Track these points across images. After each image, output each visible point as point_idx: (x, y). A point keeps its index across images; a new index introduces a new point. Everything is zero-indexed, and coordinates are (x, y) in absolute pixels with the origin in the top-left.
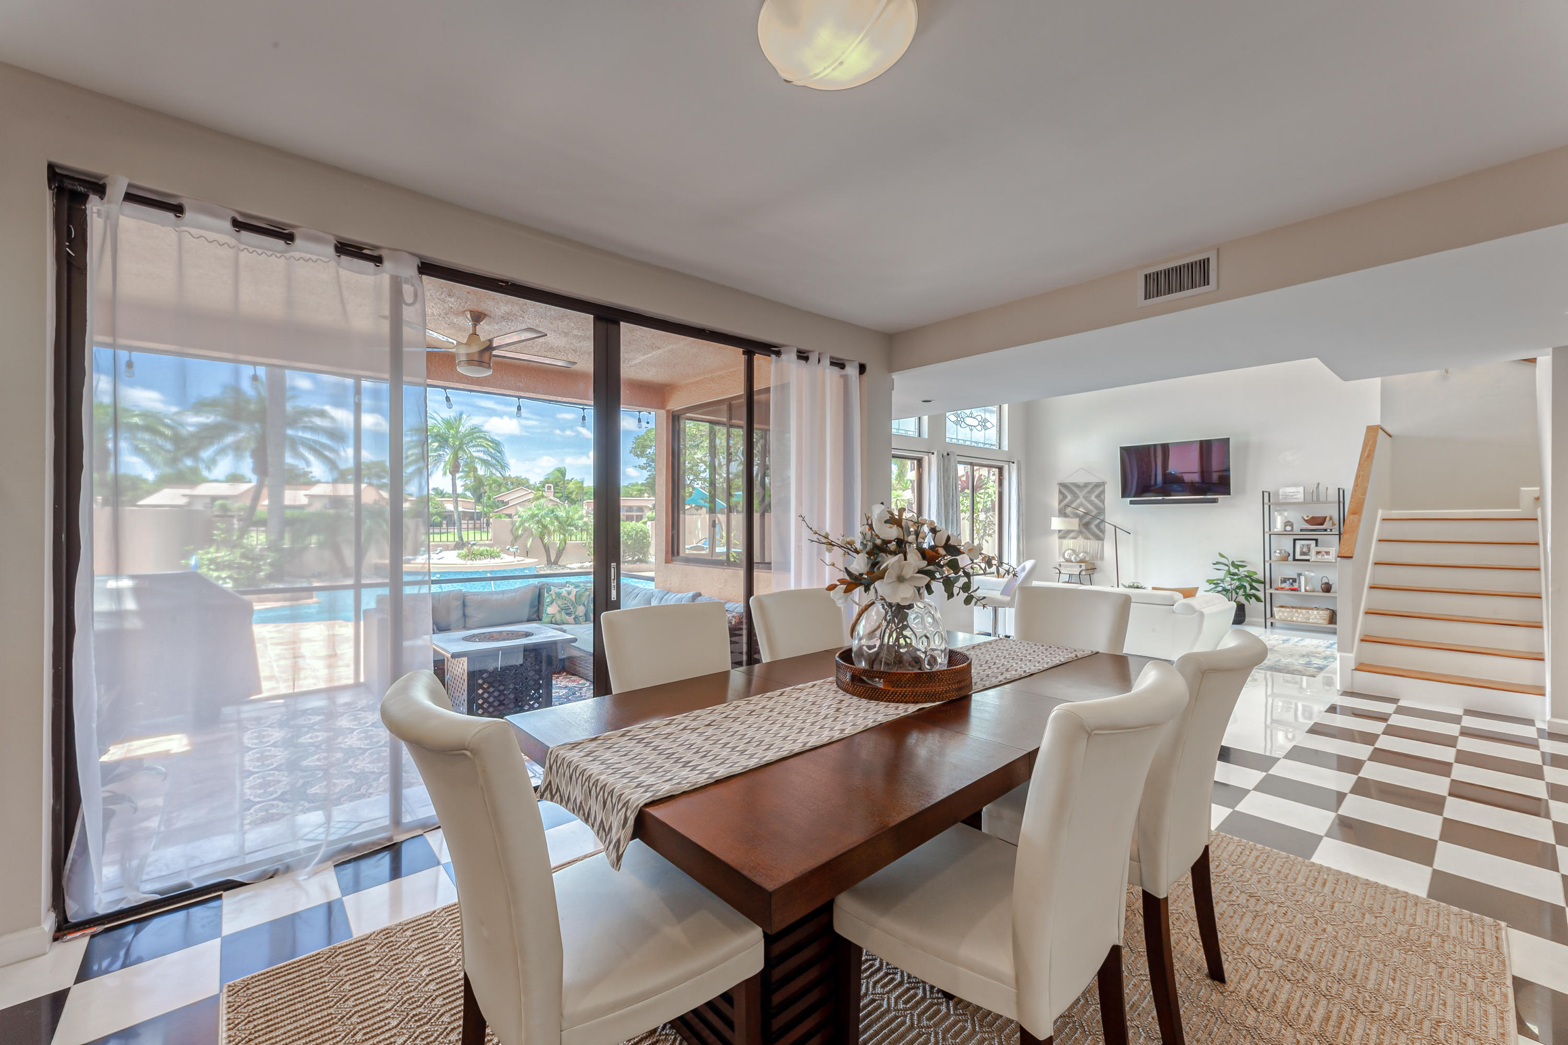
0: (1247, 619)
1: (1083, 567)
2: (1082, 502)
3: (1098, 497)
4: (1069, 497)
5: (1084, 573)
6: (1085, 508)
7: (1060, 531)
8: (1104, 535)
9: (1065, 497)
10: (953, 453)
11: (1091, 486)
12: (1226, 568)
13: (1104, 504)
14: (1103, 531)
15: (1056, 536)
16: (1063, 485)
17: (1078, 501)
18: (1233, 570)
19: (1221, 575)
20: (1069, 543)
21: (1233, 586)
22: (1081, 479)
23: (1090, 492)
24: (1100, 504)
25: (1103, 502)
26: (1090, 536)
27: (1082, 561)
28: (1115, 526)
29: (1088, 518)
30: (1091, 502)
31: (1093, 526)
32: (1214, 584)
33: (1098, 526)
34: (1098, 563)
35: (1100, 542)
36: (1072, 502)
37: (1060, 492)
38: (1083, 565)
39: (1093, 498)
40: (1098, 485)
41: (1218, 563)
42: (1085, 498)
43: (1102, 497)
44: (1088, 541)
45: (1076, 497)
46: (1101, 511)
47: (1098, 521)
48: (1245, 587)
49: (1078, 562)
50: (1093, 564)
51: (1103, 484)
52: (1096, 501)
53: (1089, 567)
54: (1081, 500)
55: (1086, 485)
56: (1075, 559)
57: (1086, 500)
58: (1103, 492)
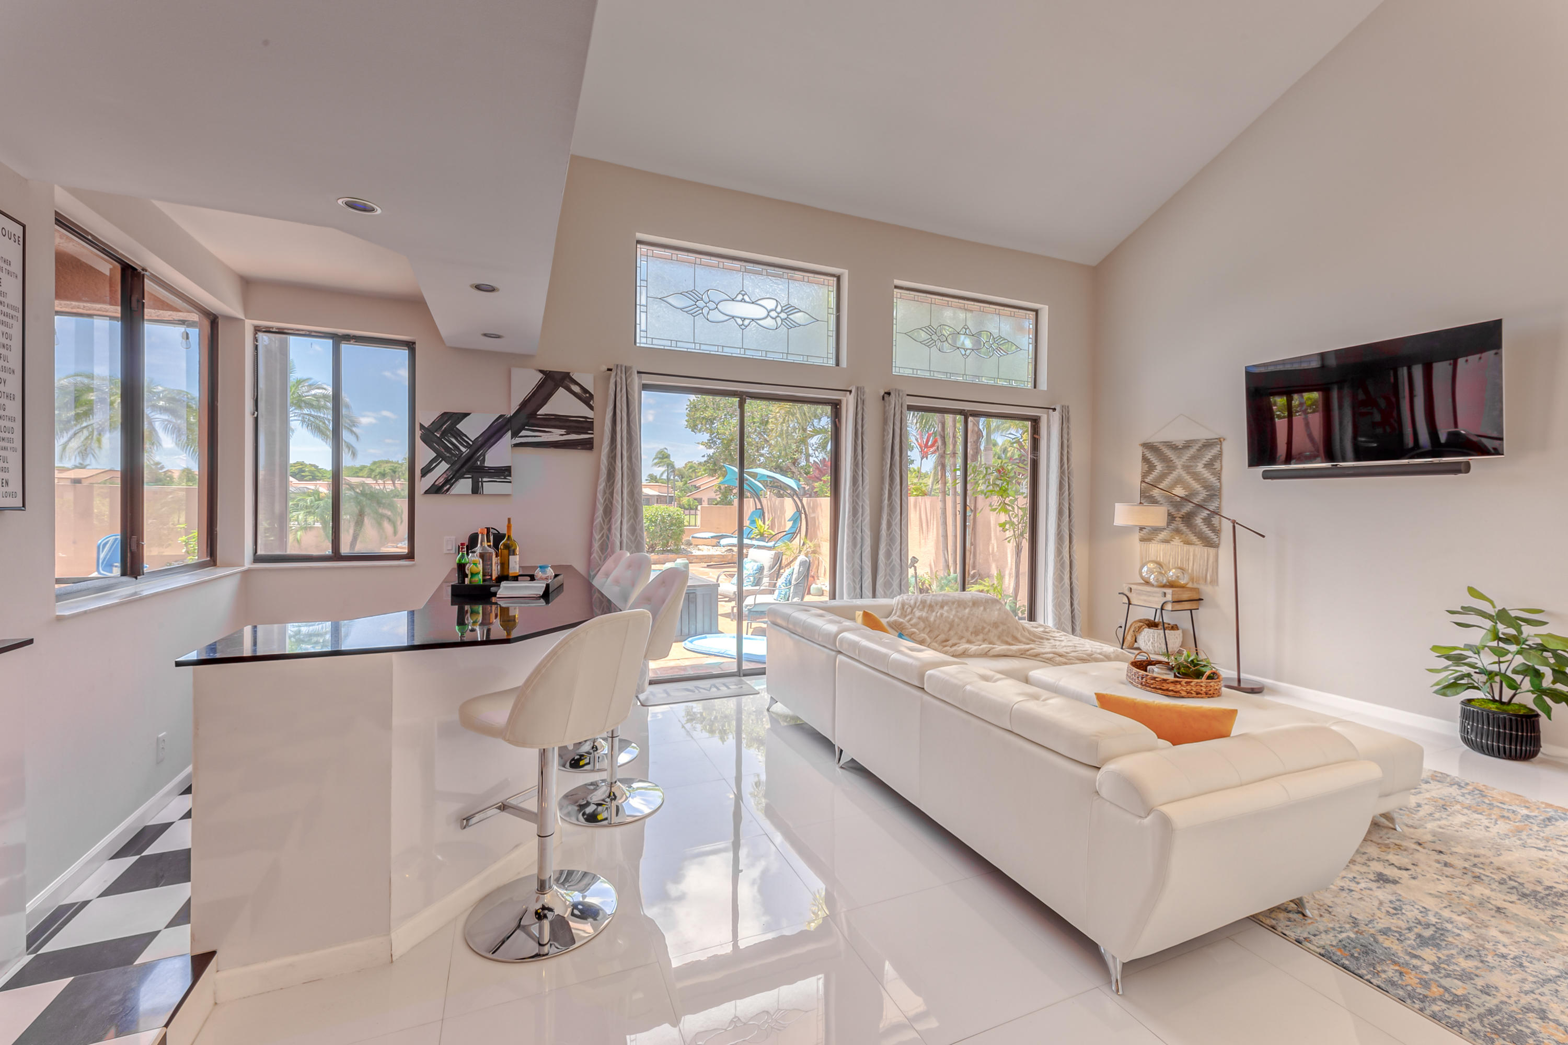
0: (1546, 748)
1: (1169, 597)
2: (1180, 476)
3: (1209, 465)
4: (1159, 467)
5: (1169, 607)
6: (1186, 486)
7: (1141, 529)
8: (1219, 537)
9: (1151, 467)
10: (898, 392)
11: (1197, 447)
12: (1488, 624)
13: (1219, 479)
14: (1217, 532)
15: (1137, 536)
16: (1148, 446)
17: (1174, 475)
18: (1502, 629)
19: (1476, 637)
20: (1156, 549)
21: (1503, 667)
22: (1178, 435)
23: (1194, 458)
24: (1213, 479)
25: (1218, 475)
26: (1194, 539)
27: (1171, 585)
28: (1234, 522)
29: (1188, 507)
30: (1196, 476)
31: (1198, 521)
32: (1448, 658)
33: (1207, 521)
34: (1206, 590)
35: (1212, 551)
36: (1162, 477)
37: (1145, 459)
38: (1169, 591)
39: (1200, 467)
40: (1208, 445)
41: (1466, 610)
42: (1187, 468)
43: (1217, 465)
44: (1191, 548)
45: (1170, 466)
46: (1214, 493)
47: (1205, 513)
48: (1538, 675)
49: (1164, 586)
50: (1197, 590)
51: (1219, 441)
52: (1206, 474)
53: (1186, 596)
54: (1179, 472)
55: (1188, 445)
56: (1157, 580)
57: (1188, 473)
58: (1219, 456)
